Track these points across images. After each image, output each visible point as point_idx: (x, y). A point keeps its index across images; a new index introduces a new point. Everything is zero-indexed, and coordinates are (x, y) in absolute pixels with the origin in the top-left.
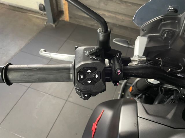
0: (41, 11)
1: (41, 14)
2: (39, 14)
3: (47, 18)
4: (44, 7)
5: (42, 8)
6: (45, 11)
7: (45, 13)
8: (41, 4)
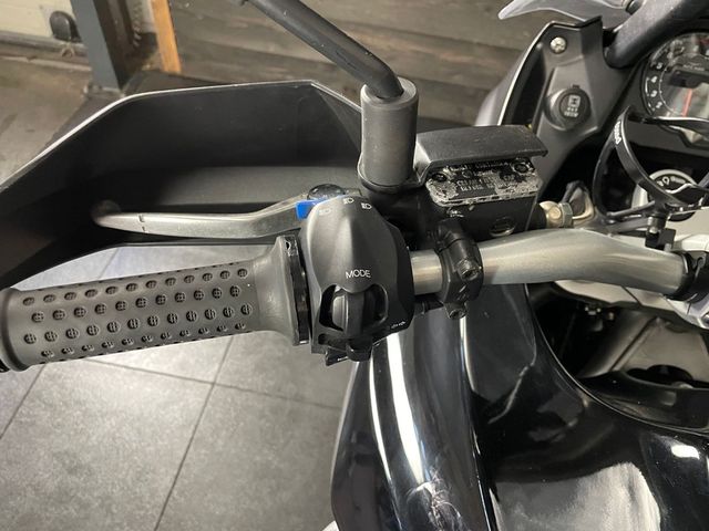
0: (62, 43)
1: (63, 51)
2: (53, 55)
3: (89, 69)
4: (73, 26)
5: (65, 29)
6: (80, 42)
7: (80, 46)
8: (57, 13)
